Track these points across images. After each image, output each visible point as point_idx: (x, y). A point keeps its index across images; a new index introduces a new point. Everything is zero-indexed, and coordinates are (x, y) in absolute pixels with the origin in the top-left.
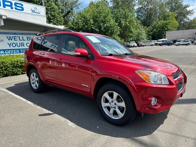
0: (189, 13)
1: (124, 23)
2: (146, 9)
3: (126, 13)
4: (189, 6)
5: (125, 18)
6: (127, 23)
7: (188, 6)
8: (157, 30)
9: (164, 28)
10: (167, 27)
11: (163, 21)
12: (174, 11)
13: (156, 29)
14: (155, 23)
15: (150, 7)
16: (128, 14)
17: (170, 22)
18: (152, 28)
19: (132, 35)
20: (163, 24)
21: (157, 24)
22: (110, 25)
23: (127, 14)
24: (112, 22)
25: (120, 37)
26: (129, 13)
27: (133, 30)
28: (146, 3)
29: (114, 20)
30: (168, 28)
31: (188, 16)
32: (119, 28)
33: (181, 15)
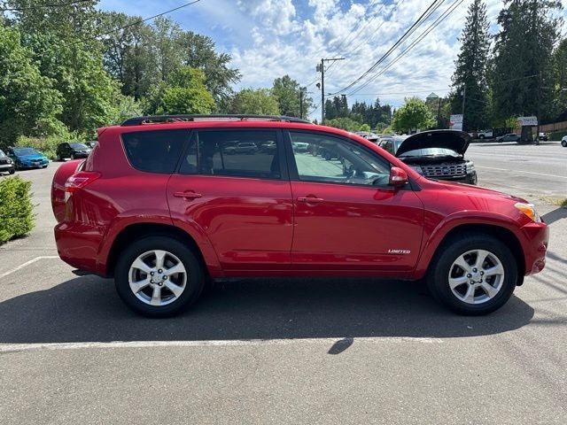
0: (231, 74)
1: (72, 82)
2: (123, 46)
3: (74, 50)
4: (230, 59)
5: (72, 66)
6: (85, 82)
7: (227, 59)
8: (165, 110)
9: (184, 107)
10: (191, 106)
11: (179, 89)
12: (198, 65)
13: (162, 109)
14: (157, 90)
15: (134, 43)
16: (83, 55)
17: (196, 94)
18: (148, 104)
19: (101, 120)
20: (179, 95)
21: (165, 95)
22: (26, 84)
23: (79, 55)
24: (33, 73)
25: (67, 124)
26: (87, 54)
27: (104, 105)
28: (122, 30)
29: (36, 68)
30: (195, 107)
31: (230, 84)
32: (61, 94)
33: (215, 78)
